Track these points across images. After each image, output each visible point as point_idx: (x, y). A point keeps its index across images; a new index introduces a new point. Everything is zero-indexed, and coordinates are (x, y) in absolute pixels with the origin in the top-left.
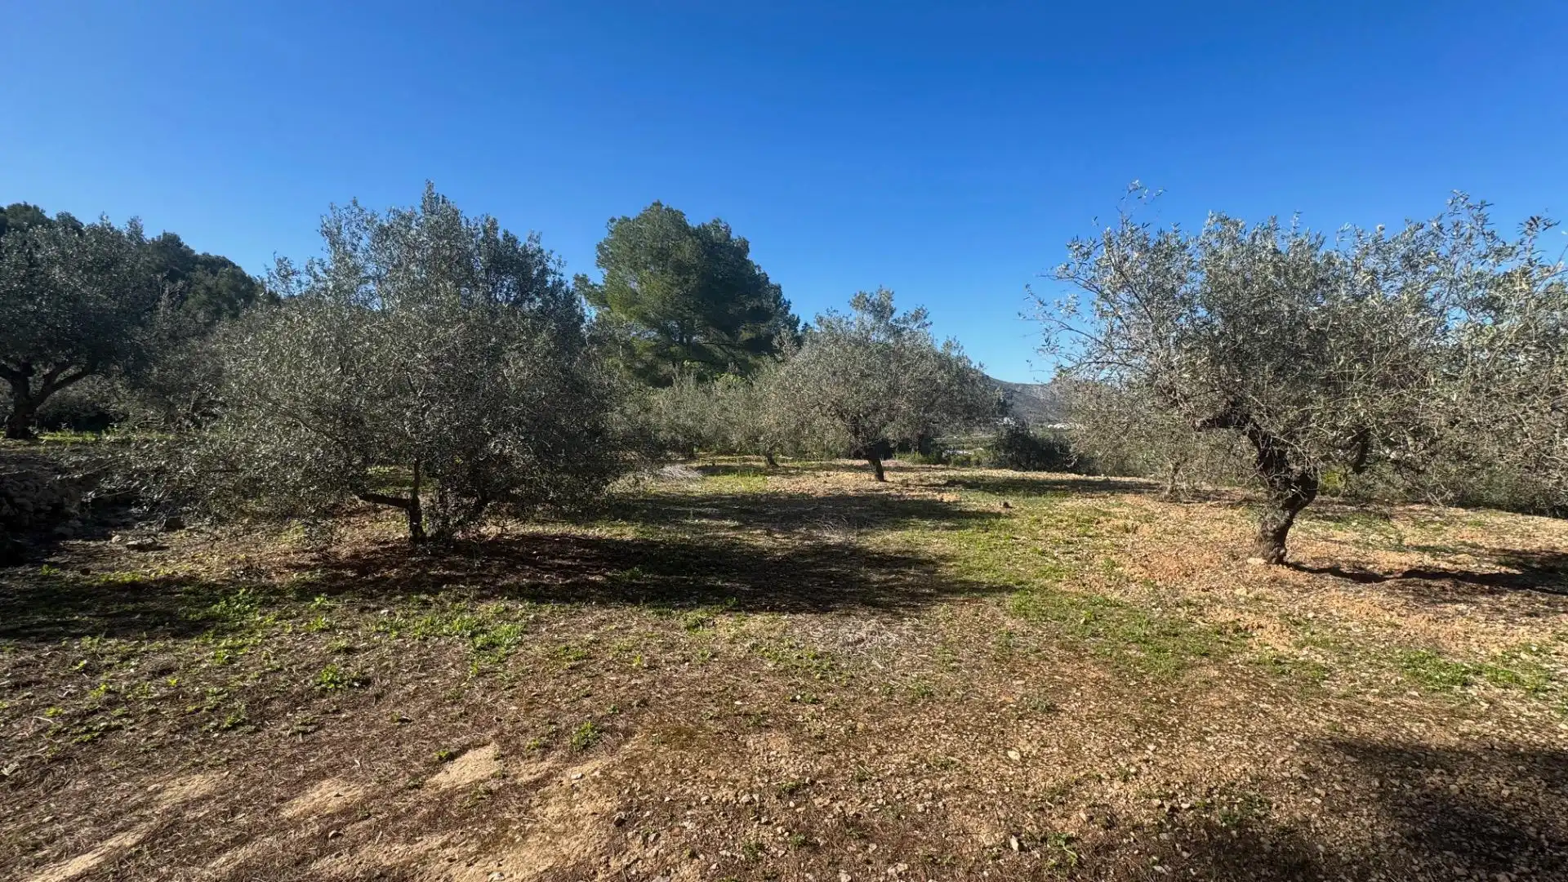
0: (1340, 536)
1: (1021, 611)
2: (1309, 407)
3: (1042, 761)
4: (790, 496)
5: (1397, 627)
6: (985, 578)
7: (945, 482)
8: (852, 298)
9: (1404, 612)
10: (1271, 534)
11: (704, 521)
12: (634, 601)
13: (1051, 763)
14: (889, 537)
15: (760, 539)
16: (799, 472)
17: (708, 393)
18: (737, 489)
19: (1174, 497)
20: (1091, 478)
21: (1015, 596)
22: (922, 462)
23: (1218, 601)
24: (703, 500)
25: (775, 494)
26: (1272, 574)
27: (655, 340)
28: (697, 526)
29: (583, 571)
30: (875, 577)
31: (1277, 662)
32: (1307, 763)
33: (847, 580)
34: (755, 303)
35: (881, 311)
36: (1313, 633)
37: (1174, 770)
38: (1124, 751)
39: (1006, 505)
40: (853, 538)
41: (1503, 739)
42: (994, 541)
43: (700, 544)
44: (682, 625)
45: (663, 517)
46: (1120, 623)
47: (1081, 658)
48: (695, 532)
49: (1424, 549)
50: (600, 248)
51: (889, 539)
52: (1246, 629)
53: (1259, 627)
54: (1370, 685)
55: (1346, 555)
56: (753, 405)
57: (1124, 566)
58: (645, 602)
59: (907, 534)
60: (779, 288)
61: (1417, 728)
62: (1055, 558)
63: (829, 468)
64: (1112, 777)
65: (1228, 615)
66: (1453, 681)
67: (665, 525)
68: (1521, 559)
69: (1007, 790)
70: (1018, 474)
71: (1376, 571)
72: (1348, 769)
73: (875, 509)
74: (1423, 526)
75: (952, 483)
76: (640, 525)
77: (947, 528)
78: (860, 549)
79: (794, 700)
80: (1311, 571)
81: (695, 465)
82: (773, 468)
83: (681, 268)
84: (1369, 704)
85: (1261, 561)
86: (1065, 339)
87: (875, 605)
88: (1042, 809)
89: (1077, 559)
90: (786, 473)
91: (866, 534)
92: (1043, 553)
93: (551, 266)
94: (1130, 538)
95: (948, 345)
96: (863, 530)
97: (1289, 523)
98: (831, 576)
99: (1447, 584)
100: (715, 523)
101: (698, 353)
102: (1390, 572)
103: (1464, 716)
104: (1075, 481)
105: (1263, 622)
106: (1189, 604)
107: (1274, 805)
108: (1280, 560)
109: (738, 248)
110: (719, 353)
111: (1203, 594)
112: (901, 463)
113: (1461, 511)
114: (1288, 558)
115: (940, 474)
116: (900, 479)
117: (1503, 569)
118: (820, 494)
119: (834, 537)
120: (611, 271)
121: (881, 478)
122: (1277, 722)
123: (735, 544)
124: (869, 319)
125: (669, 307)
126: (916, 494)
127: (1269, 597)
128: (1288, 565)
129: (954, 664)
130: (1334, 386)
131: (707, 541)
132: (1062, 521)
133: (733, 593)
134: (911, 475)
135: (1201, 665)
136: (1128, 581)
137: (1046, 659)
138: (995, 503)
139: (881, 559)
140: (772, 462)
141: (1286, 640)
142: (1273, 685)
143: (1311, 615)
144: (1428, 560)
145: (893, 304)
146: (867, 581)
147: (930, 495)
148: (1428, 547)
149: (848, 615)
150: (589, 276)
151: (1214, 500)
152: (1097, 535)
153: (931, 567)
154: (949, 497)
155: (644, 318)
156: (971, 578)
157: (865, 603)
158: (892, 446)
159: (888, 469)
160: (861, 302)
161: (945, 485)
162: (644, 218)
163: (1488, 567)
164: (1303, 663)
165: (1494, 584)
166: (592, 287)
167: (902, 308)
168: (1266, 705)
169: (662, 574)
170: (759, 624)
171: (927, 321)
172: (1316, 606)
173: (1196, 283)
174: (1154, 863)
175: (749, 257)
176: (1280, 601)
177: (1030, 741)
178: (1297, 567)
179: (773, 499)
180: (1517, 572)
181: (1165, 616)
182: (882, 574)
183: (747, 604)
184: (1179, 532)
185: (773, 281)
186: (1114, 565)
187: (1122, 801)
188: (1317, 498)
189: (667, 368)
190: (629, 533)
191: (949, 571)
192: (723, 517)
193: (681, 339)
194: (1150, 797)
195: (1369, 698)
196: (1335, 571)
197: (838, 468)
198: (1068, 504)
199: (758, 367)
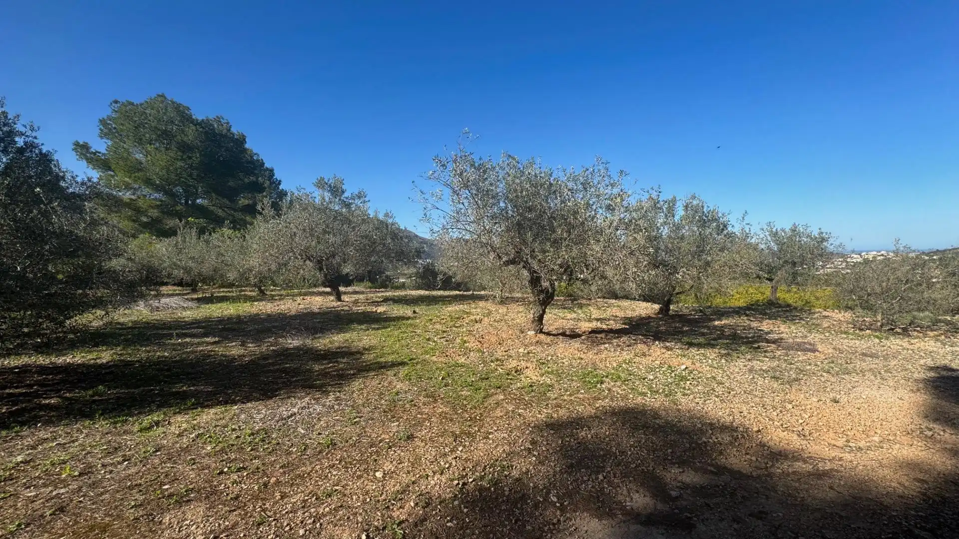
0: (569, 316)
1: (408, 377)
2: (547, 254)
3: (396, 474)
4: (269, 315)
5: (582, 359)
6: (390, 358)
7: (382, 300)
8: (315, 181)
9: (586, 351)
10: (536, 319)
11: (188, 340)
12: (90, 416)
13: (401, 473)
14: (335, 339)
15: (234, 350)
16: (282, 297)
17: (207, 242)
18: (225, 313)
19: (504, 301)
20: (465, 293)
21: (406, 368)
22: (370, 288)
23: (511, 356)
24: (192, 323)
25: (257, 315)
26: (537, 339)
27: (161, 201)
28: (179, 344)
29: (39, 396)
30: (317, 367)
31: (531, 386)
32: (533, 439)
33: (295, 372)
34: (252, 178)
35: (336, 191)
36: (548, 368)
37: (469, 460)
38: (445, 455)
39: (414, 312)
40: (308, 342)
41: (610, 407)
42: (402, 335)
43: (178, 358)
44: (136, 428)
45: (148, 339)
46: (461, 376)
47: (435, 401)
48: (174, 350)
49: (597, 320)
50: (103, 122)
51: (336, 340)
52: (521, 370)
53: (527, 368)
54: (566, 391)
55: (568, 325)
56: (244, 251)
57: (469, 342)
58: (102, 414)
59: (347, 335)
60: (272, 171)
61: (580, 409)
62: (434, 342)
63: (305, 294)
64: (434, 473)
65: (513, 364)
66: (597, 383)
67: (146, 346)
68: (628, 321)
69: (368, 500)
70: (427, 293)
71: (579, 332)
72: (550, 438)
73: (330, 320)
74: (599, 308)
75: (386, 300)
76: (119, 349)
77: (374, 329)
78: (311, 349)
79: (221, 473)
80: (554, 335)
81: (195, 296)
82: (262, 296)
83: (185, 148)
84: (565, 400)
85: (533, 332)
86: (435, 214)
87: (311, 387)
88: (388, 507)
89: (447, 341)
90: (272, 299)
91: (319, 338)
92: (429, 339)
93: (19, 127)
94: (477, 326)
95: (387, 215)
96: (317, 336)
97: (544, 312)
98: (285, 371)
99: (603, 335)
100: (196, 340)
101: (202, 212)
102: (584, 332)
103: (599, 399)
104: (457, 296)
105: (528, 365)
106: (497, 360)
107: (514, 467)
108: (541, 332)
109: (237, 139)
110: (220, 213)
111: (504, 353)
112: (357, 289)
113: (614, 301)
114: (545, 329)
115: (380, 295)
116: (353, 299)
117: (624, 326)
118: (293, 313)
119: (293, 342)
120: (115, 142)
121: (339, 299)
122: (525, 419)
123: (210, 356)
124: (327, 195)
125: (173, 176)
126: (361, 308)
127: (534, 351)
128: (544, 333)
129: (357, 419)
130: (556, 243)
131: (184, 356)
132: (443, 319)
133: (194, 395)
134: (361, 296)
135: (496, 394)
136: (470, 351)
137: (415, 406)
138: (407, 311)
139: (325, 354)
140: (262, 292)
141: (536, 373)
142: (527, 399)
143: (549, 358)
144: (599, 325)
145: (344, 187)
146: (310, 371)
147: (369, 309)
148: (600, 318)
149: (289, 398)
150: (90, 144)
151: (521, 301)
152: (461, 326)
153: (358, 356)
154: (380, 309)
155: (148, 182)
156: (382, 360)
157: (304, 387)
158: (351, 278)
159: (345, 293)
160: (321, 184)
161: (382, 301)
162: (150, 104)
163: (619, 326)
164: (542, 384)
165: (619, 333)
166: (95, 154)
167: (350, 190)
168: (522, 411)
169: (128, 387)
170: (211, 416)
171: (367, 199)
172: (553, 353)
173: (501, 188)
174: (448, 522)
175: (247, 146)
176: (538, 352)
177: (392, 462)
178: (548, 334)
179: (254, 319)
180: (627, 327)
181: (485, 368)
182: (323, 364)
183: (204, 402)
184: (502, 320)
185: (267, 165)
186: (465, 342)
187: (437, 488)
188: (555, 298)
189: (171, 223)
190: (105, 356)
191: (369, 357)
192: (206, 335)
193: (187, 202)
194: (452, 480)
195: (565, 397)
196: (563, 334)
197: (313, 294)
198: (449, 309)
199: (251, 224)
